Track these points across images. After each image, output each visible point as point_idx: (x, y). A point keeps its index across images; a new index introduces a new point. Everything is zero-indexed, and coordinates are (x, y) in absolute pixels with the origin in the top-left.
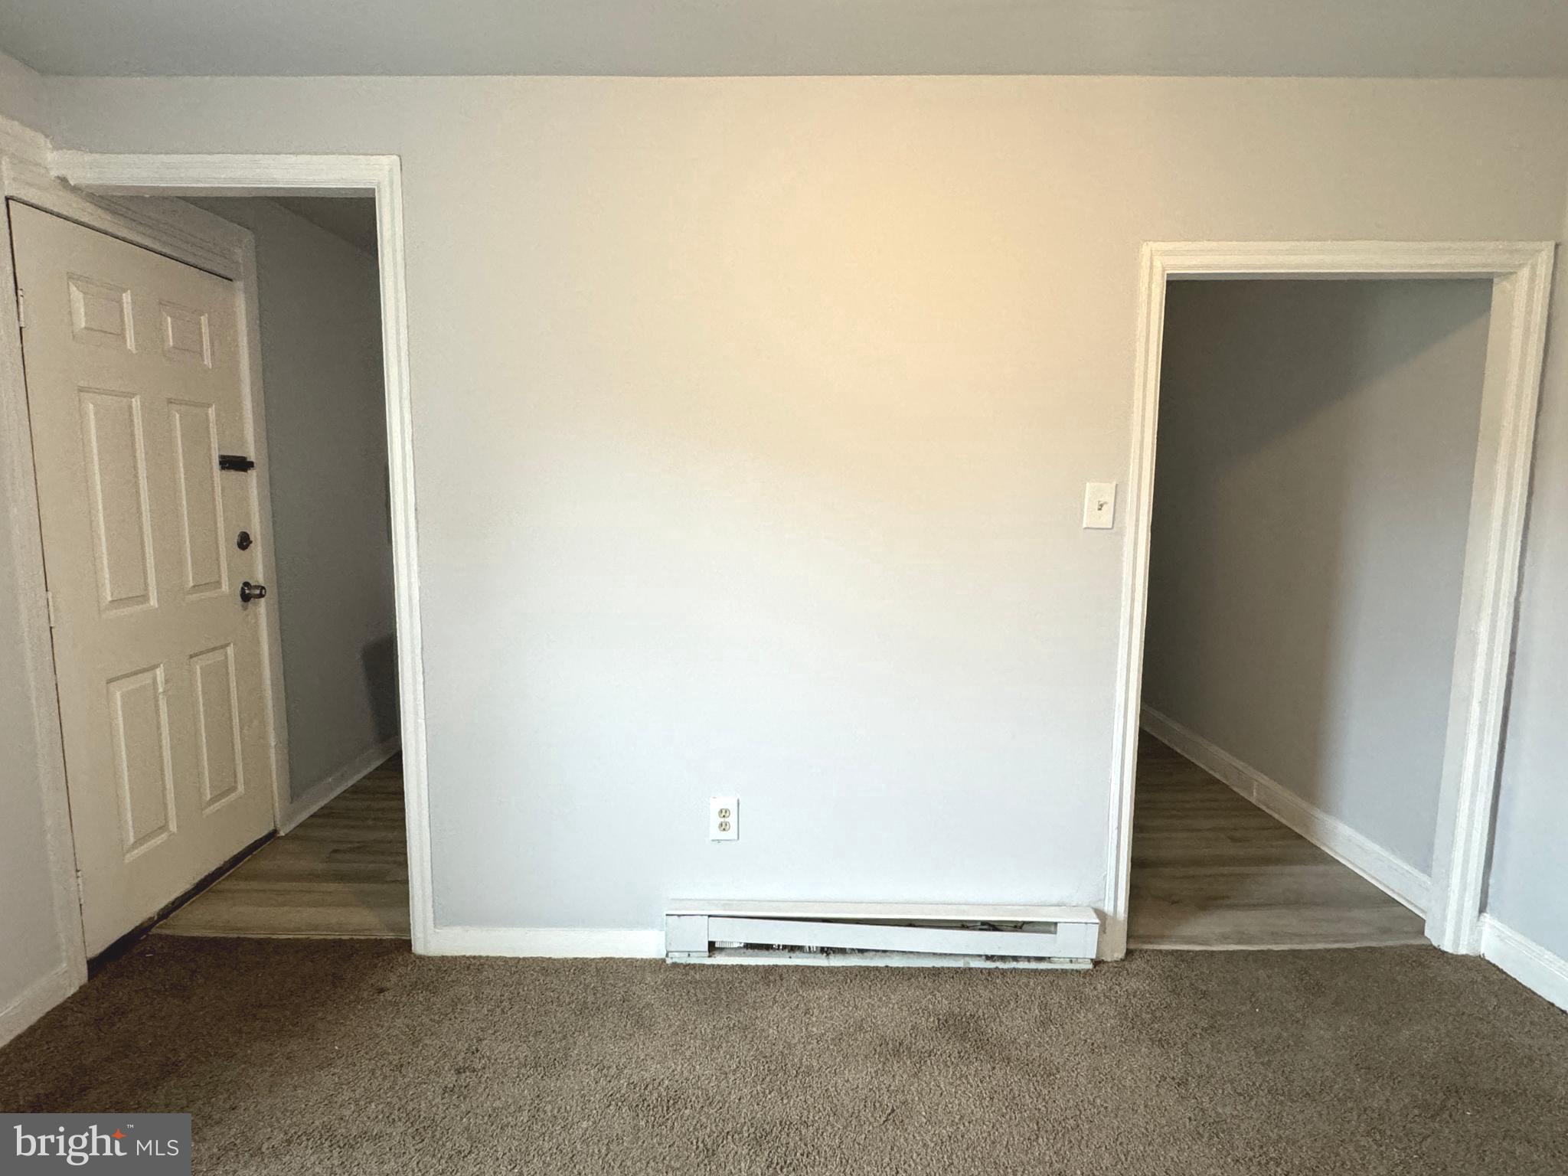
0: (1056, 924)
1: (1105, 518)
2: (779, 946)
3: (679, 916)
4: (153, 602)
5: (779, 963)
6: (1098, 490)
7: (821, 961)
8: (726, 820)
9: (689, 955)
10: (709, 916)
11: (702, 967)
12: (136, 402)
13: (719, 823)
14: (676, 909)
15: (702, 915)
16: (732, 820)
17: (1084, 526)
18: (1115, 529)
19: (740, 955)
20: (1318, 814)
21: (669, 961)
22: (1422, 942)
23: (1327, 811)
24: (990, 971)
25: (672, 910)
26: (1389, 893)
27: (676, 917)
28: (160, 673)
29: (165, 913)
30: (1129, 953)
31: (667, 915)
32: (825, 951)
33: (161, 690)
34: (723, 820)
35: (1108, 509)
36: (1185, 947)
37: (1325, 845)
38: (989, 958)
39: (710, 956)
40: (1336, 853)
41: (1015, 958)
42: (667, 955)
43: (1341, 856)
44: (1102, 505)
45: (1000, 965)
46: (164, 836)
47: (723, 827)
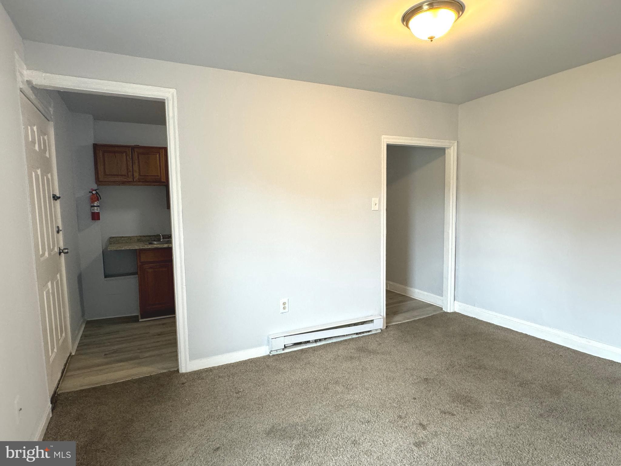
0: (373, 320)
1: (377, 208)
2: (303, 342)
3: (275, 338)
5: (303, 348)
6: (375, 200)
7: (314, 345)
8: (285, 306)
9: (277, 351)
10: (284, 336)
11: (282, 354)
13: (283, 307)
14: (274, 336)
15: (282, 337)
16: (287, 305)
17: (372, 210)
18: (379, 210)
19: (293, 348)
20: (409, 288)
21: (271, 355)
22: (442, 311)
23: (411, 287)
24: (358, 337)
25: (273, 337)
26: (431, 303)
27: (274, 339)
28: (50, 284)
30: (387, 327)
31: (272, 339)
32: (316, 341)
33: (50, 292)
34: (284, 306)
35: (377, 205)
36: (397, 323)
37: (411, 296)
38: (357, 334)
39: (283, 350)
40: (415, 297)
41: (363, 333)
42: (270, 353)
43: (416, 298)
44: (376, 204)
45: (360, 335)
47: (284, 308)
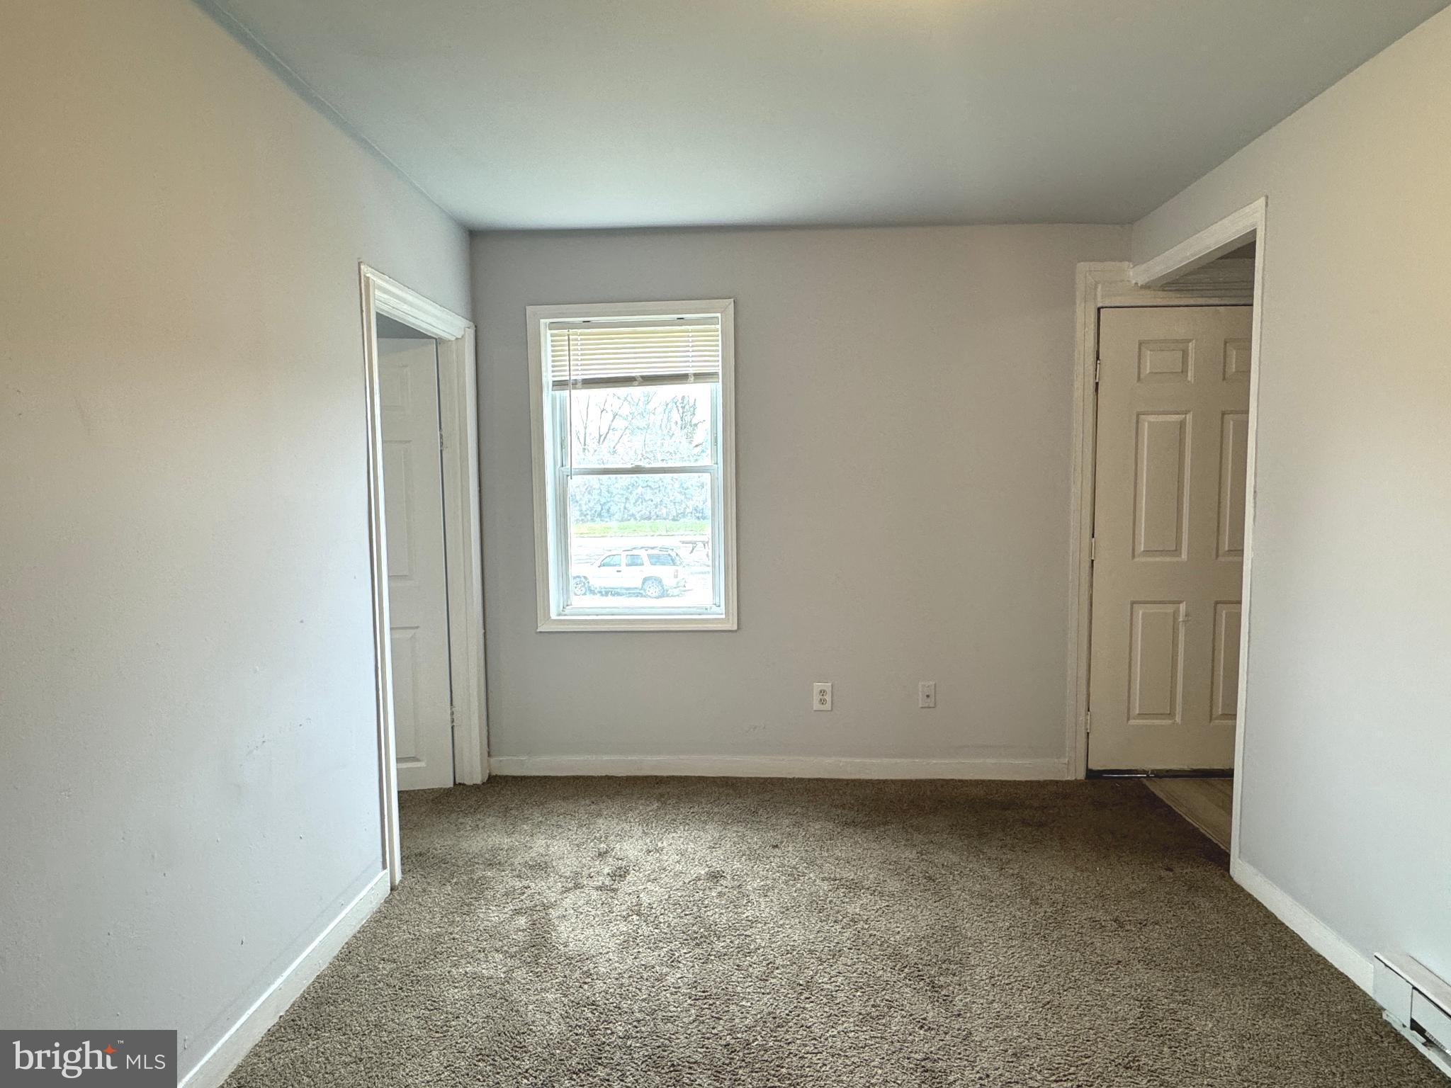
4: (1184, 556)
10: (1415, 989)
12: (1189, 417)
15: (1407, 982)
28: (1182, 607)
29: (1160, 775)
33: (1181, 620)
46: (1169, 722)
